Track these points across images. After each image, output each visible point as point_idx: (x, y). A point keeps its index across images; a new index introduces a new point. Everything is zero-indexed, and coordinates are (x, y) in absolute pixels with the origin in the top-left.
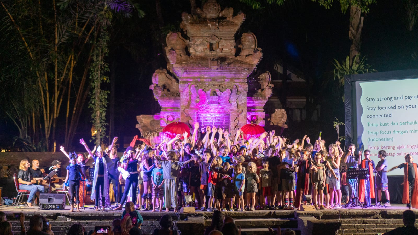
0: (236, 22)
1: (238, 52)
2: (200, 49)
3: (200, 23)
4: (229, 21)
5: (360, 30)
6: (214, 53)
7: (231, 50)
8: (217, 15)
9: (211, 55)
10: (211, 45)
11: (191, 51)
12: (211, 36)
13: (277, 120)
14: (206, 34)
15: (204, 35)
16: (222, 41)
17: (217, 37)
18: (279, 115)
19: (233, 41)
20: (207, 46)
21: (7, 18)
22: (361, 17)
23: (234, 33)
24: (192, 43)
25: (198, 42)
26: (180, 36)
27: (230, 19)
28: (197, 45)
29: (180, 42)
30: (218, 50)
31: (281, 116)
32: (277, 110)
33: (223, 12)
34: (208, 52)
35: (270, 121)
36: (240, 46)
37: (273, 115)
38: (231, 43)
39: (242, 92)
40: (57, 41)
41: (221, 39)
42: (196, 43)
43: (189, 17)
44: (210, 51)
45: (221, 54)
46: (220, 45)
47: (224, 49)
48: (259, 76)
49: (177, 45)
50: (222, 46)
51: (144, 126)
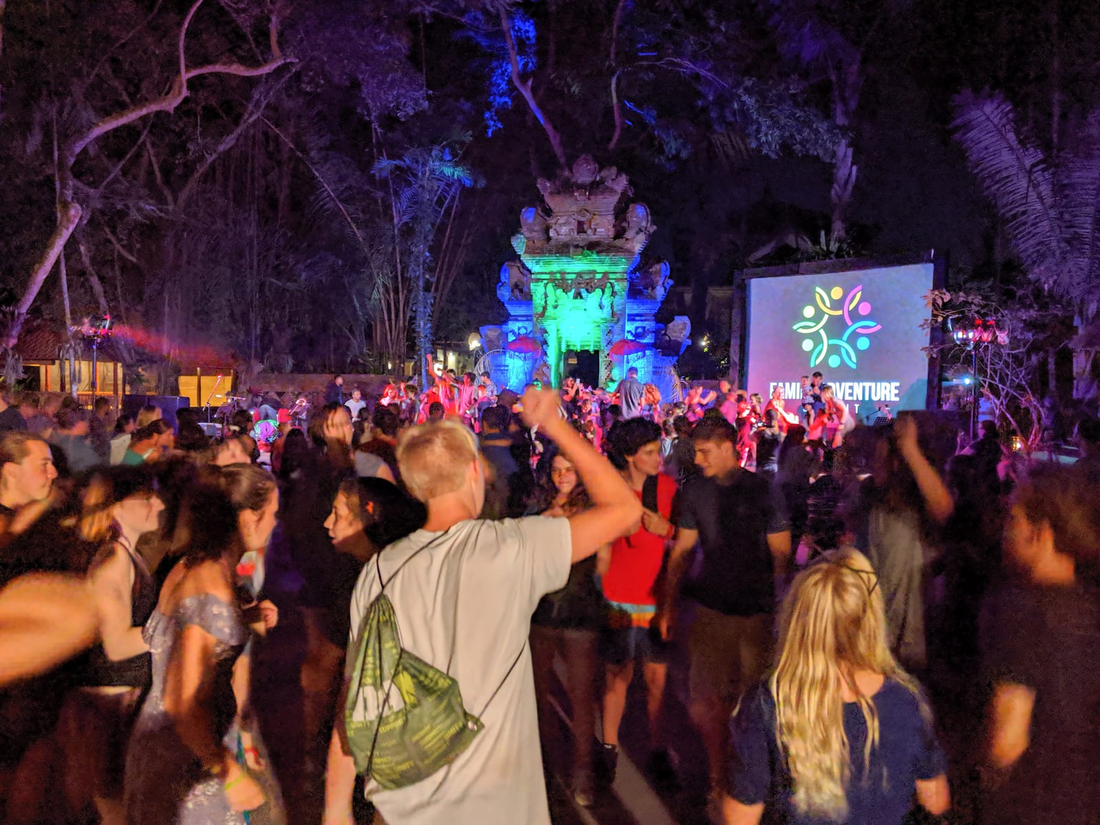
0: (616, 188)
1: (620, 233)
2: (564, 230)
3: (564, 192)
4: (607, 188)
5: (850, 187)
6: (583, 236)
7: (609, 230)
8: (593, 178)
9: (581, 239)
10: (580, 224)
11: (552, 233)
12: (580, 212)
13: (675, 332)
14: (574, 208)
15: (570, 210)
16: (595, 217)
17: (587, 211)
18: (679, 325)
19: (611, 218)
20: (574, 225)
21: (324, 191)
22: (851, 167)
23: (613, 205)
24: (553, 221)
25: (562, 221)
26: (540, 212)
27: (609, 183)
28: (561, 225)
29: (539, 219)
30: (589, 232)
31: (681, 327)
32: (676, 318)
33: (602, 174)
34: (576, 233)
35: (665, 334)
36: (625, 224)
37: (670, 325)
38: (609, 221)
39: (619, 294)
40: (396, 221)
41: (595, 215)
42: (559, 222)
43: (548, 185)
44: (578, 233)
45: (593, 238)
46: (593, 223)
47: (598, 230)
48: (651, 268)
49: (535, 225)
50: (595, 225)
51: (489, 341)
